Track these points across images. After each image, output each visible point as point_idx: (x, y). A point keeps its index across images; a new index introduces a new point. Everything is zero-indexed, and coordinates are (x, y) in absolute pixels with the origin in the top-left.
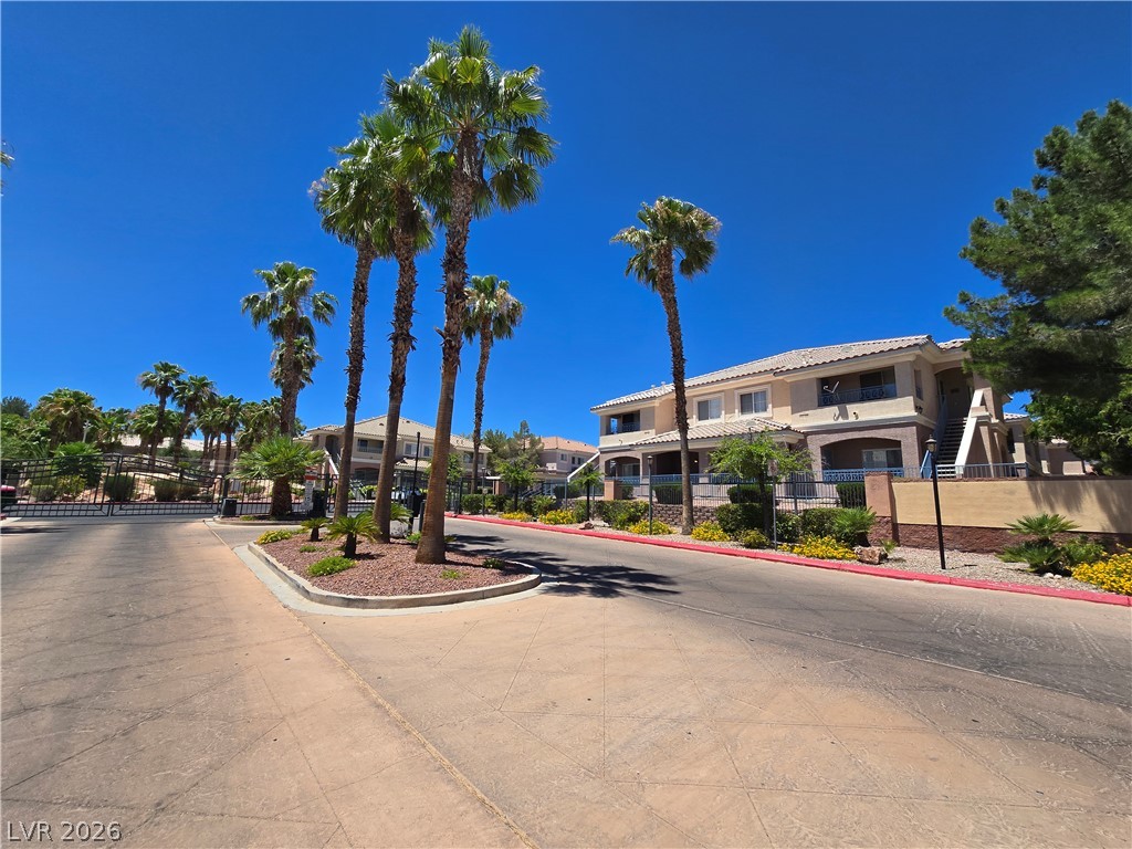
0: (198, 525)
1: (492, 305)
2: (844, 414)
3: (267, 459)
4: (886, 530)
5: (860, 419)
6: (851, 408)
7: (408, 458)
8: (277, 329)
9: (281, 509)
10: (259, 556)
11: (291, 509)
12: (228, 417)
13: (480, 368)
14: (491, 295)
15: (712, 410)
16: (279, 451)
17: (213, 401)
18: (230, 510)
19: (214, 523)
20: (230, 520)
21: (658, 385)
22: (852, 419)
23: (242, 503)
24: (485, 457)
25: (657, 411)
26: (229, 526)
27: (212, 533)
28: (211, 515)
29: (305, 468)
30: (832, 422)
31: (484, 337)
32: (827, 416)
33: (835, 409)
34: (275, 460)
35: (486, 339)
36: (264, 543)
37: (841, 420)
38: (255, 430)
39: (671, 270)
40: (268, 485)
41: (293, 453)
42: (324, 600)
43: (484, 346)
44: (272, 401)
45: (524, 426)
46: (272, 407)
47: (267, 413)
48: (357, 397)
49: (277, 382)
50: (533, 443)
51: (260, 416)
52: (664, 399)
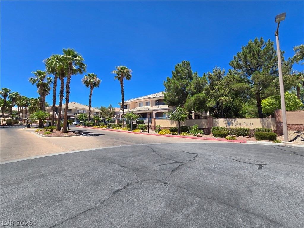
0: (21, 129)
1: (92, 80)
2: (159, 107)
3: (37, 115)
4: (154, 128)
5: (161, 108)
6: (160, 106)
7: (78, 113)
8: (38, 85)
9: (41, 126)
10: (36, 133)
11: (43, 126)
12: (25, 103)
13: (90, 94)
14: (92, 78)
15: (141, 105)
16: (40, 114)
17: (20, 98)
18: (29, 126)
19: (25, 129)
20: (29, 128)
21: (132, 99)
22: (159, 108)
23: (32, 125)
24: (100, 113)
25: (130, 105)
26: (29, 129)
27: (25, 130)
28: (24, 127)
29: (46, 117)
30: (157, 108)
31: (91, 87)
32: (156, 107)
33: (157, 106)
34: (39, 116)
35: (92, 88)
36: (37, 131)
37: (158, 108)
38: (34, 106)
39: (123, 80)
40: (38, 121)
41: (43, 114)
42: (45, 137)
43: (91, 89)
44: (38, 98)
45: (110, 105)
46: (38, 100)
47: (37, 101)
48: (55, 105)
49: (39, 94)
50: (113, 109)
51: (35, 102)
52: (132, 102)
